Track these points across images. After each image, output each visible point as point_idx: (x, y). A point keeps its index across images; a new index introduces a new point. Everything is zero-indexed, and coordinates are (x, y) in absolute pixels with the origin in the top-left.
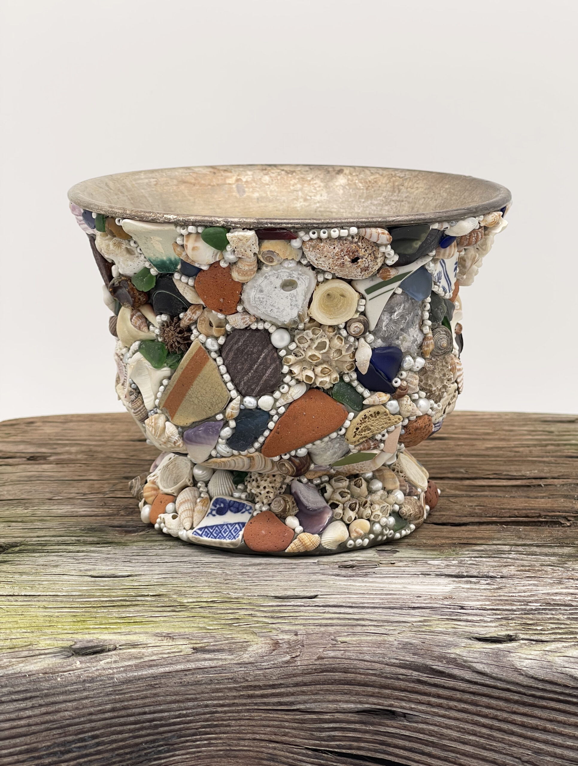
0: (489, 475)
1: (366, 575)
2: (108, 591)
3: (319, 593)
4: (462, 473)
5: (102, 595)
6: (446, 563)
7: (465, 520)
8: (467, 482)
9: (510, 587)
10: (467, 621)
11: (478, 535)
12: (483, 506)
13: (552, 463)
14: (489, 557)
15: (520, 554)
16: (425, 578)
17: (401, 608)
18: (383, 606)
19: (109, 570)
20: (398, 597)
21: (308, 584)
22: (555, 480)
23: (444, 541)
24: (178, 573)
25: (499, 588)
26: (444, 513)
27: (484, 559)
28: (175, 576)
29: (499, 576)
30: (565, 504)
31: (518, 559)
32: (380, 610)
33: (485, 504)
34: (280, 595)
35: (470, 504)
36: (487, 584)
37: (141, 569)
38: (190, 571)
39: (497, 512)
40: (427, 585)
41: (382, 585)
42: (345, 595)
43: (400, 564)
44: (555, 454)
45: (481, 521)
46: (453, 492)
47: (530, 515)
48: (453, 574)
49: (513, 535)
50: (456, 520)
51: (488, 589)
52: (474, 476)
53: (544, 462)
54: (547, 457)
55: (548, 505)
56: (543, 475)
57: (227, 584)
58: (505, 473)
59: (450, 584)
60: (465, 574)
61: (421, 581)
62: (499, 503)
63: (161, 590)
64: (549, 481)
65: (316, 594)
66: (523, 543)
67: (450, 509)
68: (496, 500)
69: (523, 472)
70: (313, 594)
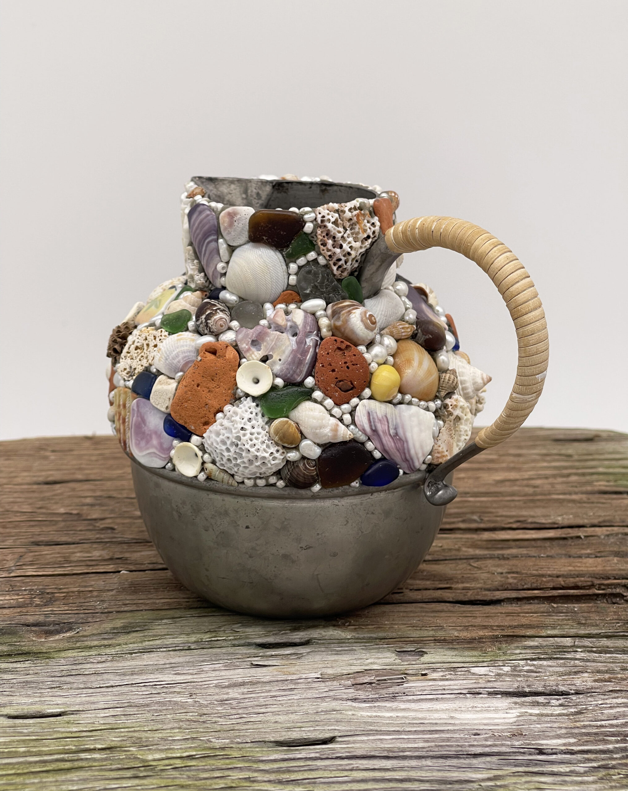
0: (511, 523)
1: (394, 697)
2: (36, 743)
3: (336, 734)
4: (475, 521)
5: (28, 751)
6: (495, 670)
7: (499, 595)
8: (486, 535)
9: (593, 710)
10: (553, 774)
11: (524, 621)
12: (517, 573)
13: (585, 502)
14: (551, 659)
15: (589, 652)
16: (475, 700)
17: (457, 757)
18: (431, 753)
19: (32, 704)
20: (448, 735)
21: (318, 718)
22: (597, 529)
23: (481, 633)
24: (131, 706)
25: (579, 713)
26: (468, 585)
27: (545, 663)
28: (130, 711)
29: (573, 692)
30: (620, 566)
31: (588, 661)
32: (429, 762)
33: (519, 570)
34: (282, 739)
35: (499, 570)
36: (561, 705)
37: (78, 700)
38: (148, 701)
39: (537, 581)
40: (481, 711)
41: (420, 715)
42: (373, 735)
43: (435, 675)
44: (584, 489)
45: (520, 596)
46: (472, 552)
47: (580, 584)
48: (511, 690)
49: (569, 620)
50: (486, 595)
51: (564, 715)
52: (492, 525)
53: (573, 501)
54: (576, 493)
55: (598, 568)
56: (580, 522)
57: (204, 722)
58: (530, 520)
59: (511, 708)
60: (527, 690)
61: (472, 705)
62: (536, 568)
63: (113, 739)
64: (590, 531)
65: (332, 735)
66: (587, 632)
67: (475, 579)
68: (530, 563)
69: (552, 517)
70: (328, 735)
